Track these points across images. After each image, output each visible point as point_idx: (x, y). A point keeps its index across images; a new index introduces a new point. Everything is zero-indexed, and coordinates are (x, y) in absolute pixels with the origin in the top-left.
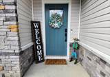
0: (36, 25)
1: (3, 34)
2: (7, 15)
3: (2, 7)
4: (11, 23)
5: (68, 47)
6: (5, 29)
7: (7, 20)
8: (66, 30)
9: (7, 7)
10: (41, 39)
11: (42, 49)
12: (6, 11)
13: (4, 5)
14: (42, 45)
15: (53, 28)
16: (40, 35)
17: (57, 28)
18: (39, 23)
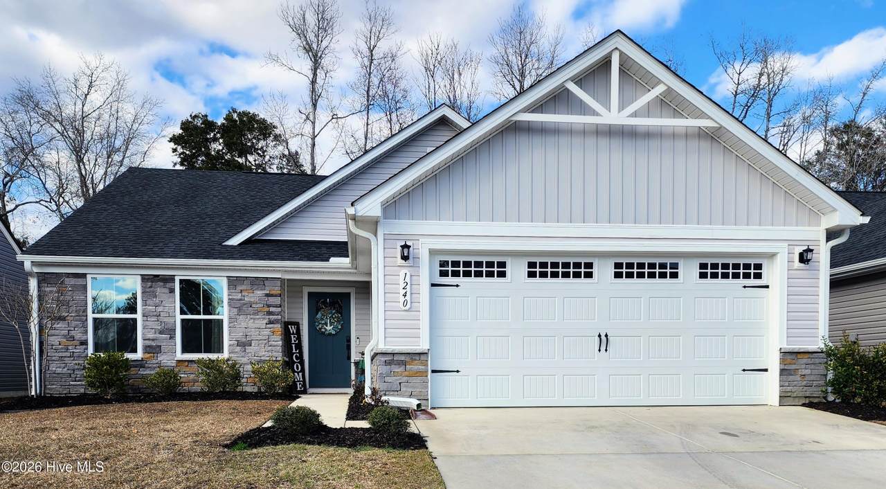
0: (293, 329)
1: (264, 338)
2: (271, 317)
3: (267, 309)
4: (276, 326)
5: (353, 365)
6: (267, 332)
7: (271, 322)
8: (349, 341)
9: (272, 309)
10: (301, 353)
11: (303, 370)
12: (270, 313)
13: (269, 306)
14: (302, 363)
15: (323, 333)
16: (299, 346)
17: (330, 334)
18: (297, 325)
